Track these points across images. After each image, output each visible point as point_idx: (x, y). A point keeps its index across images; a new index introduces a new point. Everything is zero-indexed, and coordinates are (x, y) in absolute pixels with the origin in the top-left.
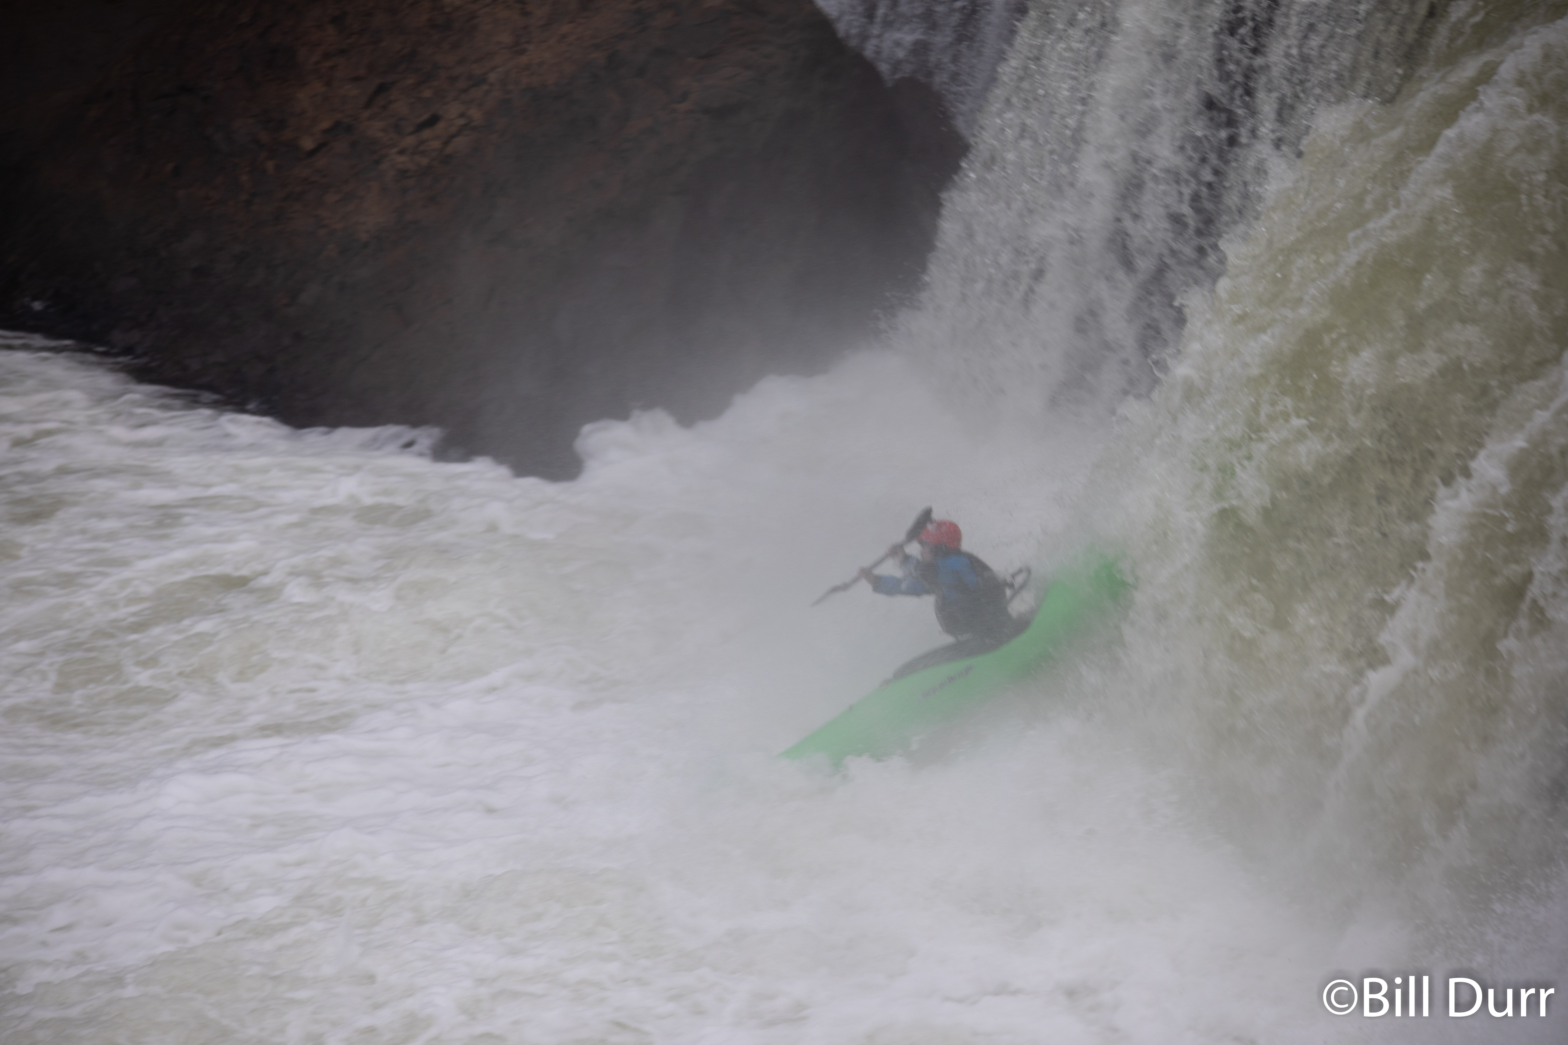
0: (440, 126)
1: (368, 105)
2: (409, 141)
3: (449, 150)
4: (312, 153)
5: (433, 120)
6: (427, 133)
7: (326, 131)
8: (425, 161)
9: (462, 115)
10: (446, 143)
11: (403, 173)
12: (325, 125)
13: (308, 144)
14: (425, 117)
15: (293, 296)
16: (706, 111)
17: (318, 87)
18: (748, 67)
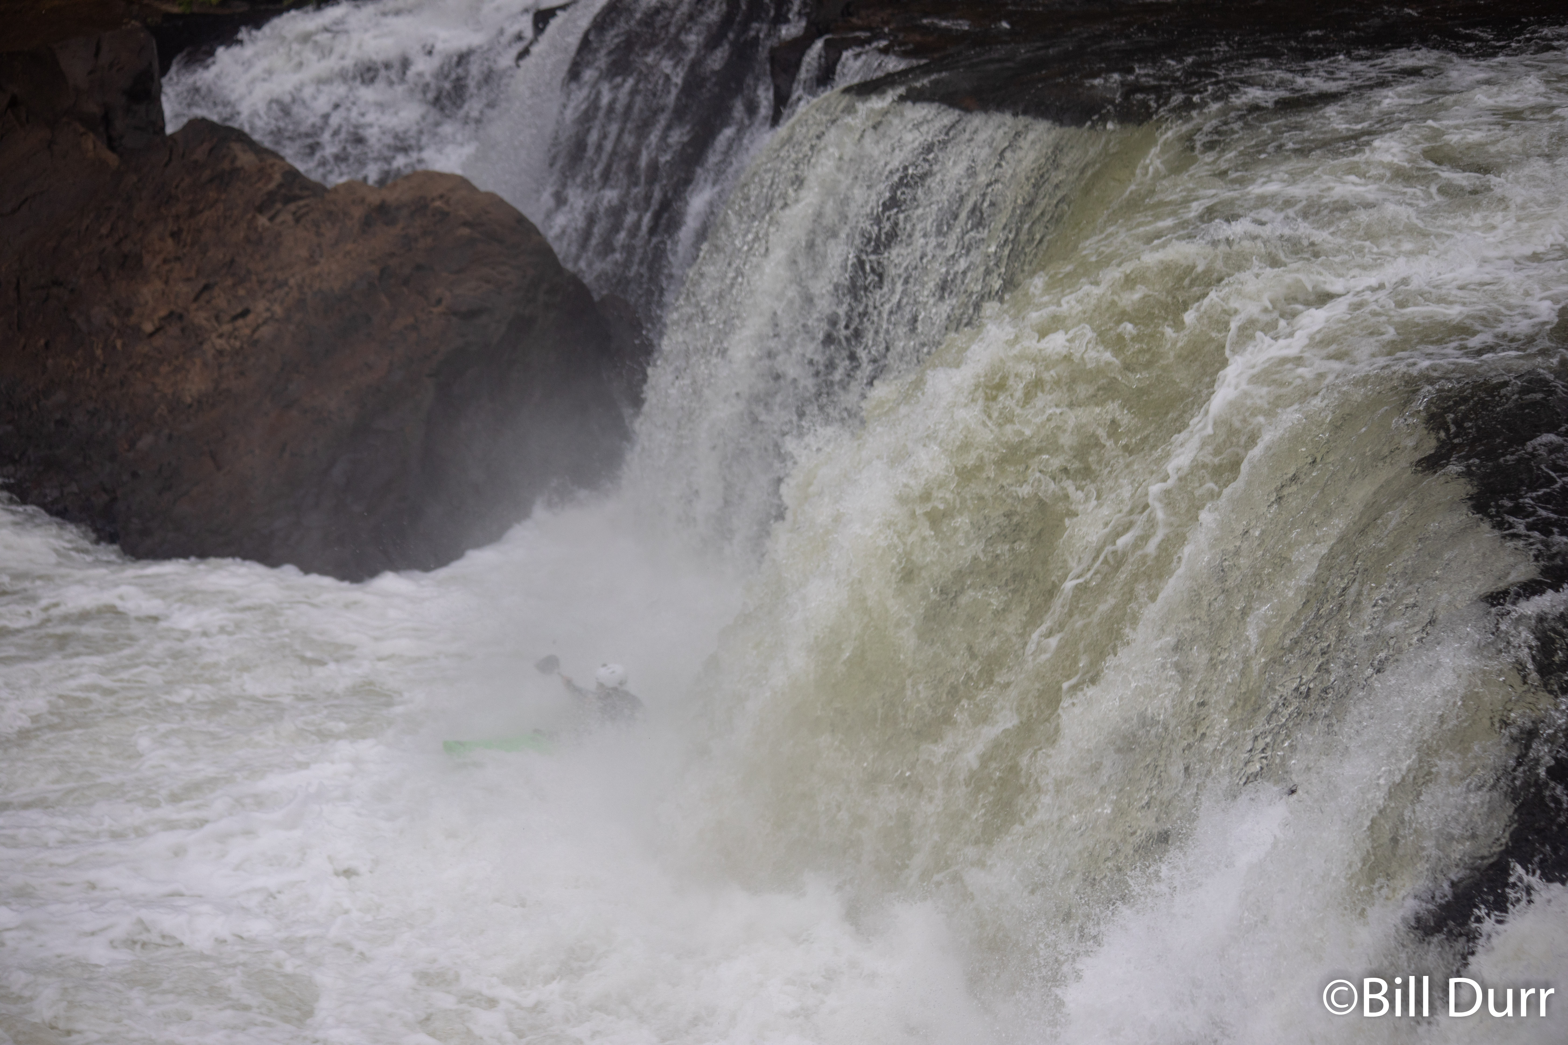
0: (250, 318)
1: (196, 299)
2: (227, 328)
3: (256, 336)
4: (152, 335)
5: (245, 313)
6: (240, 322)
7: (164, 319)
8: (238, 344)
9: (268, 310)
10: (254, 331)
11: (220, 352)
12: (163, 313)
13: (148, 327)
14: (239, 310)
15: (132, 444)
16: (455, 314)
17: (158, 285)
18: (488, 282)
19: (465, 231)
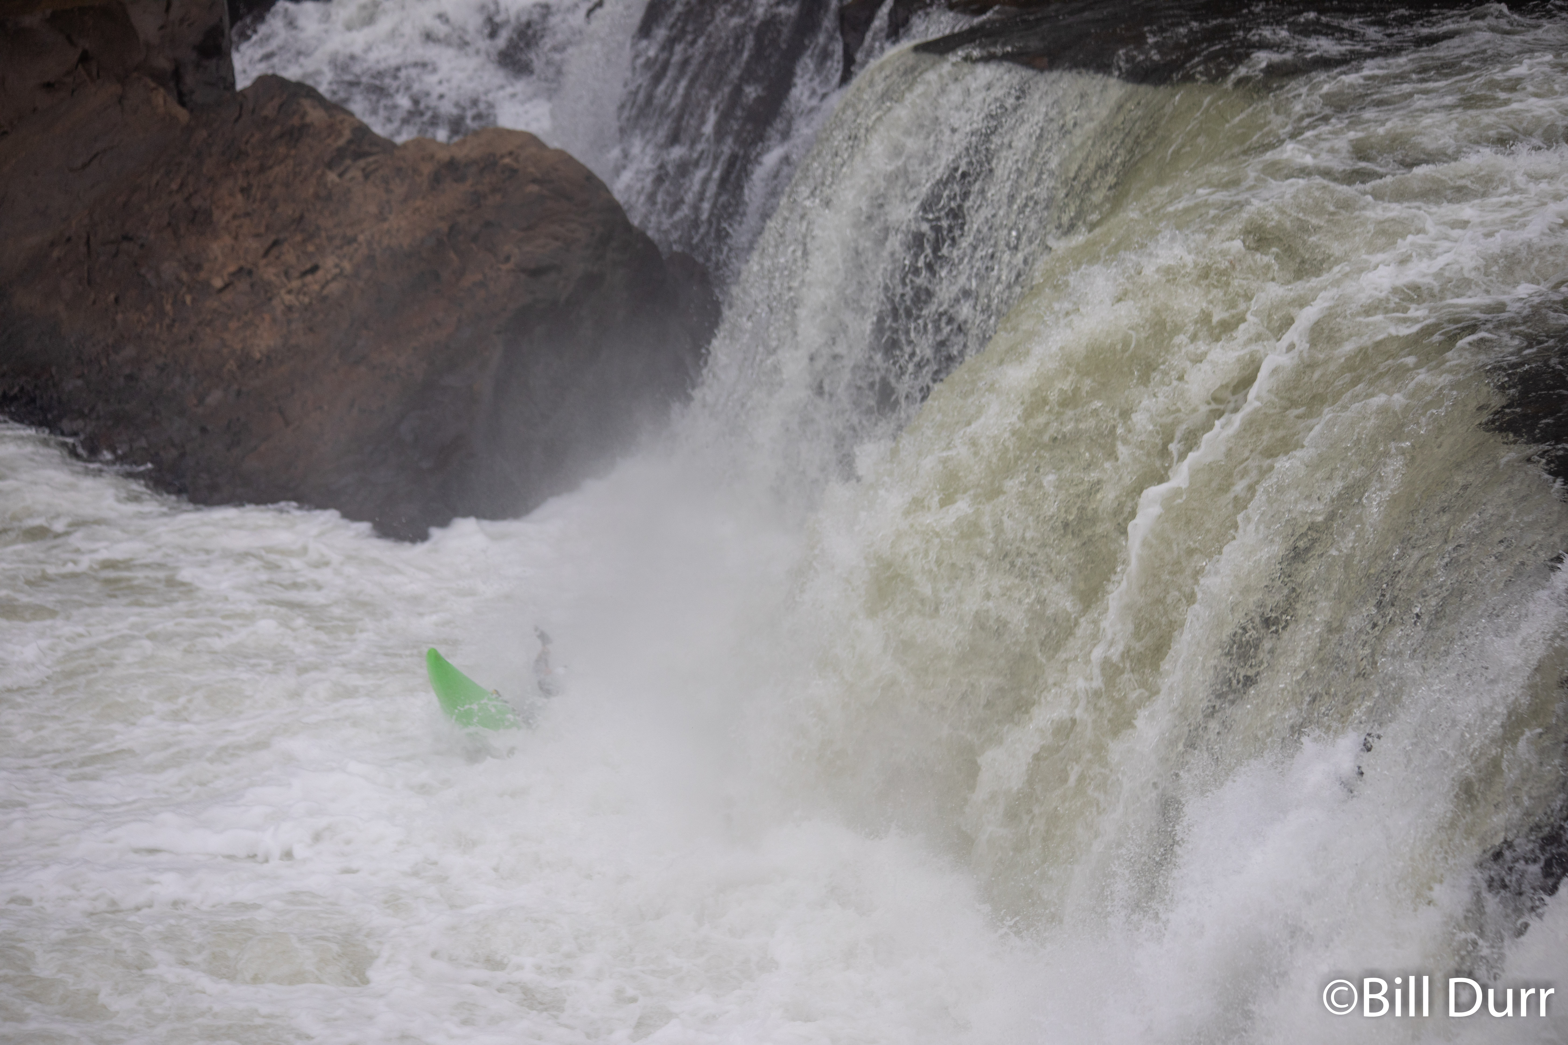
0: (320, 274)
1: (265, 255)
2: (295, 284)
3: (325, 292)
4: (221, 290)
5: (314, 269)
6: (309, 278)
7: (233, 274)
8: (307, 300)
9: (337, 266)
10: (323, 287)
11: (290, 308)
12: (232, 268)
13: (218, 283)
14: (308, 266)
15: (201, 400)
16: (524, 271)
17: (228, 240)
18: (557, 239)
19: (534, 188)
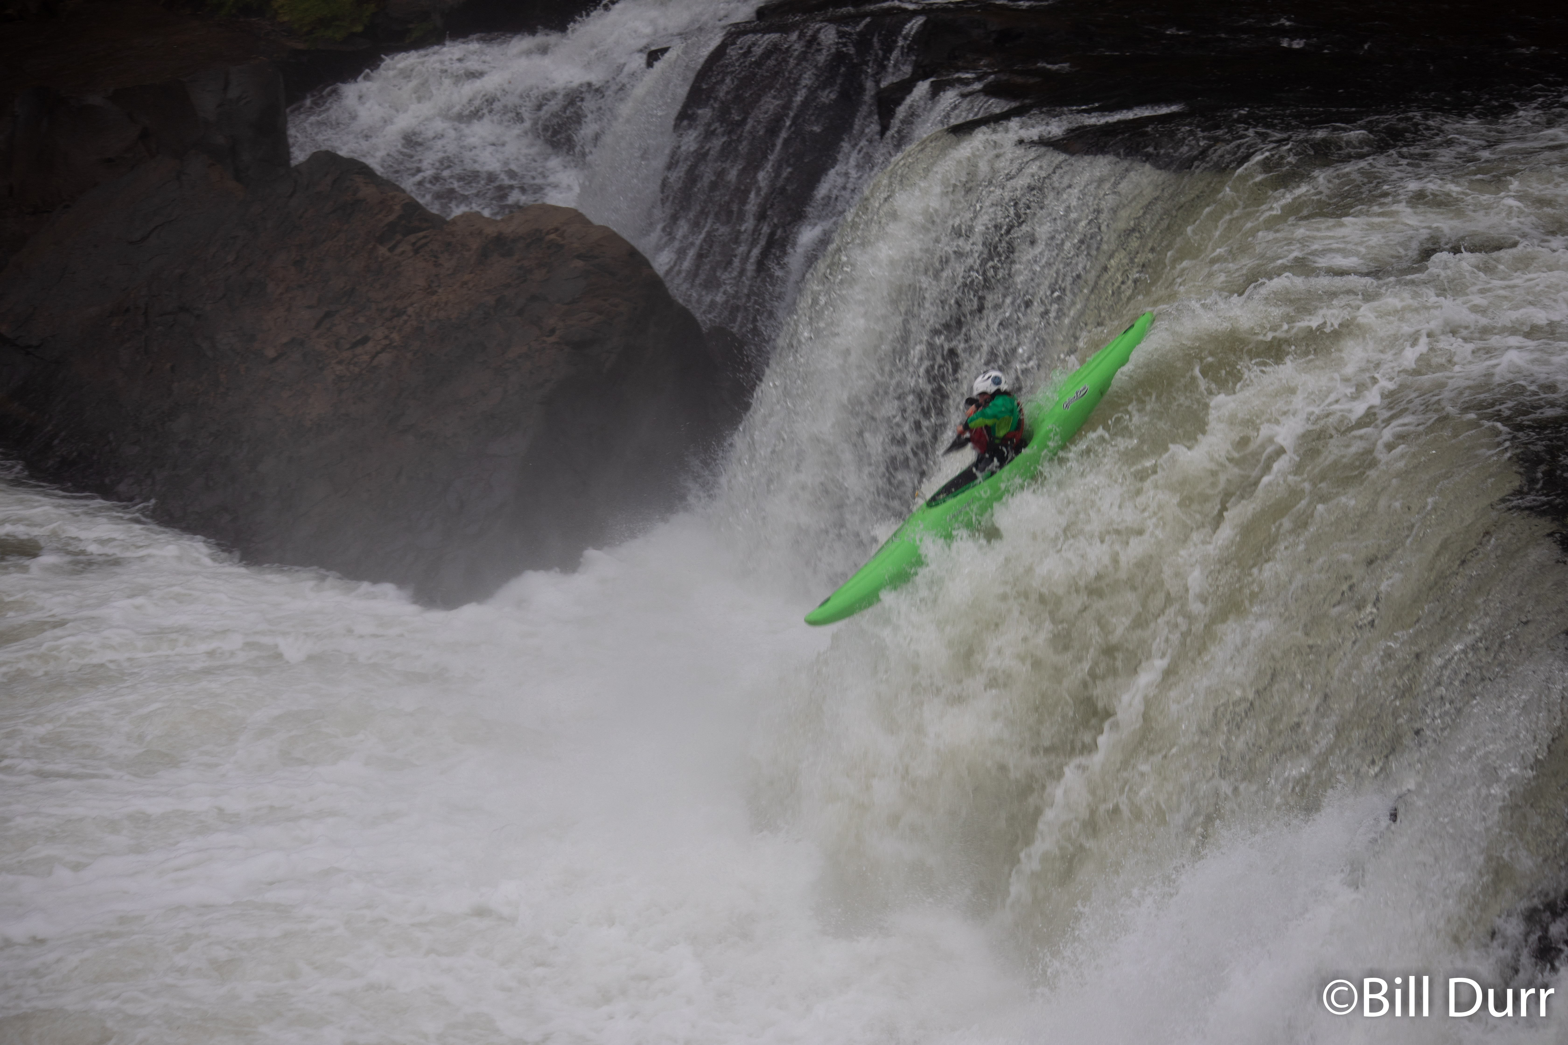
0: (370, 344)
1: (318, 326)
2: (346, 355)
4: (274, 360)
5: (365, 340)
6: (359, 350)
7: (285, 344)
8: (357, 370)
9: (386, 337)
10: (373, 358)
11: (340, 378)
12: (285, 340)
14: (359, 337)
15: (253, 467)
16: (568, 343)
17: (281, 312)
18: (600, 313)
19: (579, 264)
